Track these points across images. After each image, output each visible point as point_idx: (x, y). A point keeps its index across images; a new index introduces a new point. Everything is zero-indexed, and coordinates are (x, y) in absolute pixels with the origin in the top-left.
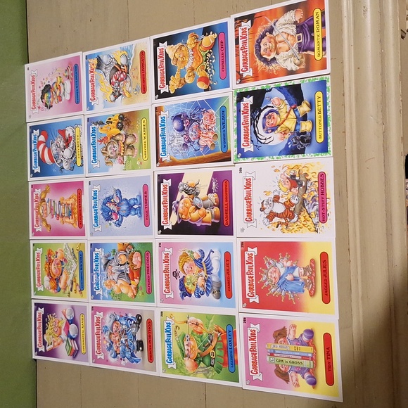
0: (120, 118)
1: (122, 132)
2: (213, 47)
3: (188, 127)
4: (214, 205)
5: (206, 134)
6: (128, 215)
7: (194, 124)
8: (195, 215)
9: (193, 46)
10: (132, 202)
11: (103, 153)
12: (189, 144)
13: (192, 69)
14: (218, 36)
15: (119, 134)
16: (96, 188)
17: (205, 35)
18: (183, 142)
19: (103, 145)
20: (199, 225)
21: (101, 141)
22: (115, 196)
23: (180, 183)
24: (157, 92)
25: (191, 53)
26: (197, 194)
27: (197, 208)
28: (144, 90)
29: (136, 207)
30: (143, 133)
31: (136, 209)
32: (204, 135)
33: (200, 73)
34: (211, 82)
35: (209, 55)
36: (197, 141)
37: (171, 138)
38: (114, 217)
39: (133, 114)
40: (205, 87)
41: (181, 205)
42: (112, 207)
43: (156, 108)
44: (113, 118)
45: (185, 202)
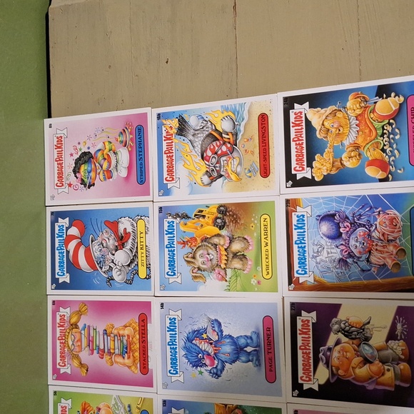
0: (219, 211)
1: (224, 232)
2: (396, 116)
3: (349, 234)
4: (400, 359)
5: (383, 246)
6: (234, 361)
7: (360, 231)
8: (363, 371)
9: (358, 112)
10: (242, 342)
11: (188, 262)
12: (350, 260)
13: (357, 147)
14: (406, 100)
15: (218, 235)
16: (173, 314)
17: (381, 96)
18: (338, 256)
19: (187, 249)
20: (371, 387)
21: (184, 243)
22: (210, 330)
23: (334, 320)
24: (290, 177)
25: (354, 122)
26: (367, 339)
27: (366, 361)
28: (265, 172)
29: (249, 349)
30: (263, 237)
31: (249, 354)
32: (378, 248)
33: (371, 154)
34: (393, 169)
35: (389, 128)
36: (364, 257)
37: (316, 248)
38: (207, 362)
39: (244, 207)
40: (381, 175)
41: (335, 354)
42: (204, 346)
43: (287, 201)
44: (208, 210)
45: (343, 350)
